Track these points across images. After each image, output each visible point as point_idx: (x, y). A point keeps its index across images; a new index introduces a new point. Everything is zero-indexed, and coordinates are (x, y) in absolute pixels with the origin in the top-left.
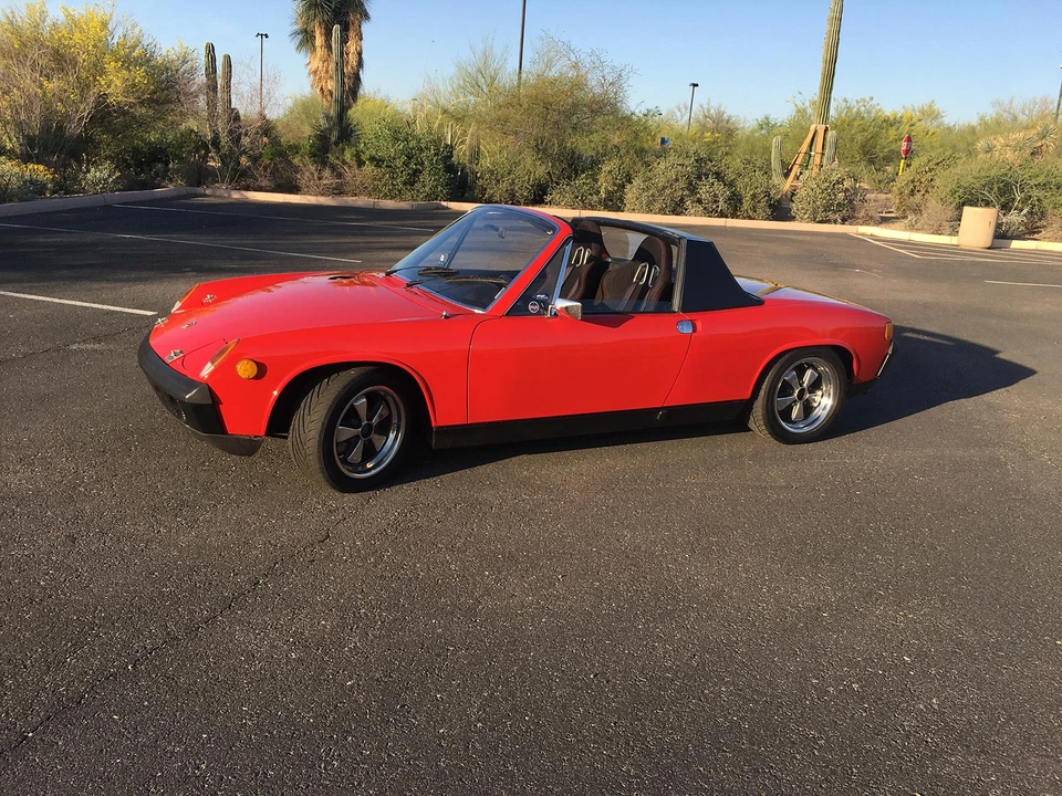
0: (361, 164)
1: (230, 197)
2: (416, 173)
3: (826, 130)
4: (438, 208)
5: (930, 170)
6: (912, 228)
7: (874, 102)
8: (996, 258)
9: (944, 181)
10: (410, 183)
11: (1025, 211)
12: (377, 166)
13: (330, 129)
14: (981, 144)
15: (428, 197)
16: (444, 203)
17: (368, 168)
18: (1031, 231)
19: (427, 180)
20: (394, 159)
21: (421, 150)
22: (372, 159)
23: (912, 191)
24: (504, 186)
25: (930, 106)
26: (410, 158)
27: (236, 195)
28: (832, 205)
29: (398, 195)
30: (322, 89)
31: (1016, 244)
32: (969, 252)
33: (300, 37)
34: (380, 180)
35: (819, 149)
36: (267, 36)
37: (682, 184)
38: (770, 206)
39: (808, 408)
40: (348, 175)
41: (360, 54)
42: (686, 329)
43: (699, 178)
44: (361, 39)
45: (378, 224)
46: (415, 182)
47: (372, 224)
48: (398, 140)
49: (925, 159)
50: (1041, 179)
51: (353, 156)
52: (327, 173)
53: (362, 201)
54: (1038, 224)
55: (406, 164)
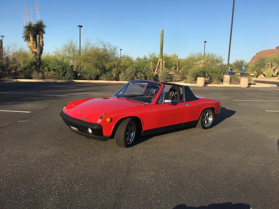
0: (49, 70)
1: (13, 81)
2: (65, 73)
3: (162, 60)
4: (72, 82)
5: (186, 69)
6: (185, 82)
7: (167, 54)
8: (205, 88)
9: (190, 72)
10: (64, 75)
11: (209, 78)
12: (54, 71)
13: (37, 62)
14: (195, 63)
15: (69, 79)
16: (74, 80)
17: (52, 72)
18: (210, 82)
19: (68, 75)
20: (59, 69)
21: (66, 67)
22: (53, 69)
23: (183, 74)
24: (88, 75)
25: (175, 54)
26: (63, 69)
27: (15, 80)
28: (168, 78)
29: (61, 79)
30: (32, 51)
31: (208, 85)
32: (200, 87)
33: (26, 38)
34: (55, 75)
35: (161, 65)
36: (4, 36)
37: (133, 74)
38: (154, 78)
39: (208, 121)
40: (46, 73)
41: (43, 42)
42: (188, 105)
43: (137, 72)
44: (43, 38)
45: (61, 86)
46: (65, 75)
47: (60, 86)
48: (59, 64)
49: (185, 67)
50: (211, 71)
51: (47, 69)
52: (40, 73)
53: (51, 81)
54: (211, 81)
55: (62, 71)
